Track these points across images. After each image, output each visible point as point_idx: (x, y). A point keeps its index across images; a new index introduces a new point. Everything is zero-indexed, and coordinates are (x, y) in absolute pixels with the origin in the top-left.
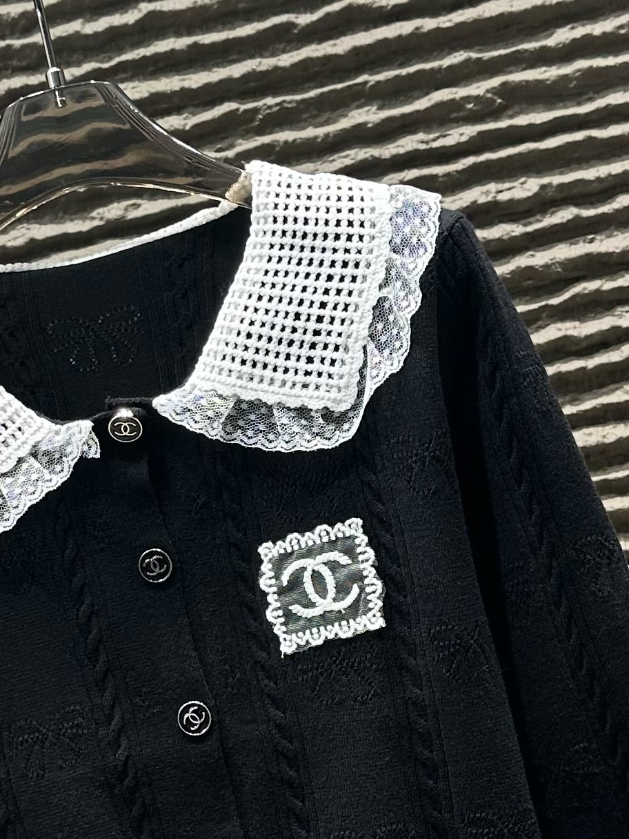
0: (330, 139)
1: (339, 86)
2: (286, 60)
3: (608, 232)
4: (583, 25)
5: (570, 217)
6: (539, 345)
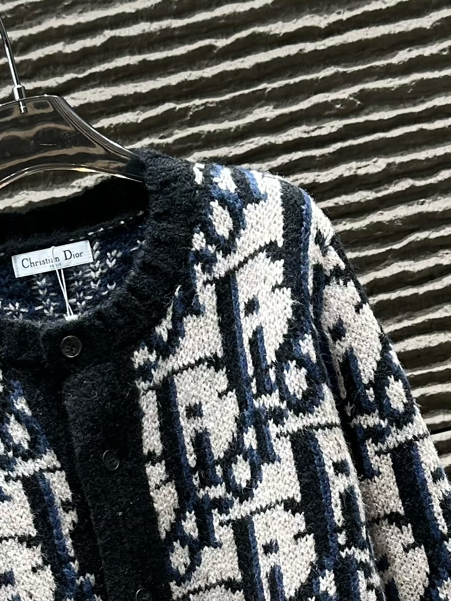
0: (240, 130)
1: (246, 91)
2: (209, 72)
3: (434, 197)
4: (417, 49)
5: (408, 186)
6: (386, 277)
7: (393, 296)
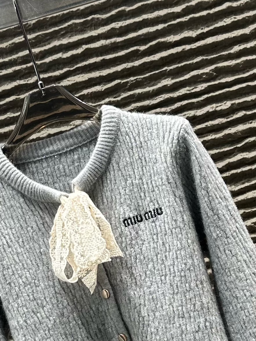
0: (154, 91)
1: (157, 72)
2: (137, 63)
4: (244, 44)
5: (243, 115)
6: (234, 162)
7: (239, 171)
